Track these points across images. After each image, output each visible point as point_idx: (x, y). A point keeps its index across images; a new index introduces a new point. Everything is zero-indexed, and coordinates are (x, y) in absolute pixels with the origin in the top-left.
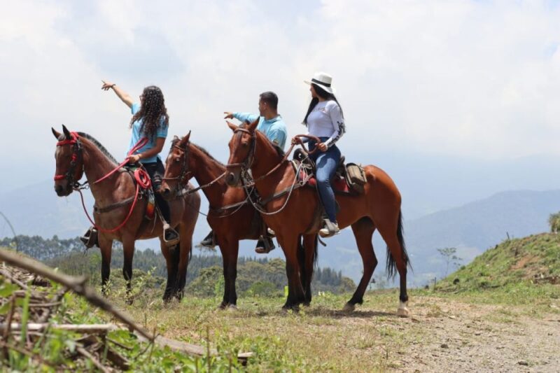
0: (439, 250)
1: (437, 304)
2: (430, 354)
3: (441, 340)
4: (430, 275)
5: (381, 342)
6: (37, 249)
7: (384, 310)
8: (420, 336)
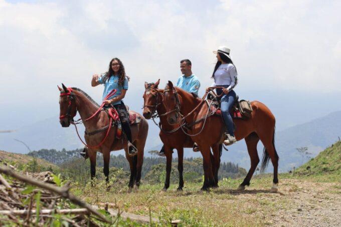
0: (298, 149)
1: (296, 184)
2: (291, 215)
3: (297, 206)
4: (292, 164)
5: (261, 209)
6: (53, 157)
7: (263, 189)
8: (285, 204)
